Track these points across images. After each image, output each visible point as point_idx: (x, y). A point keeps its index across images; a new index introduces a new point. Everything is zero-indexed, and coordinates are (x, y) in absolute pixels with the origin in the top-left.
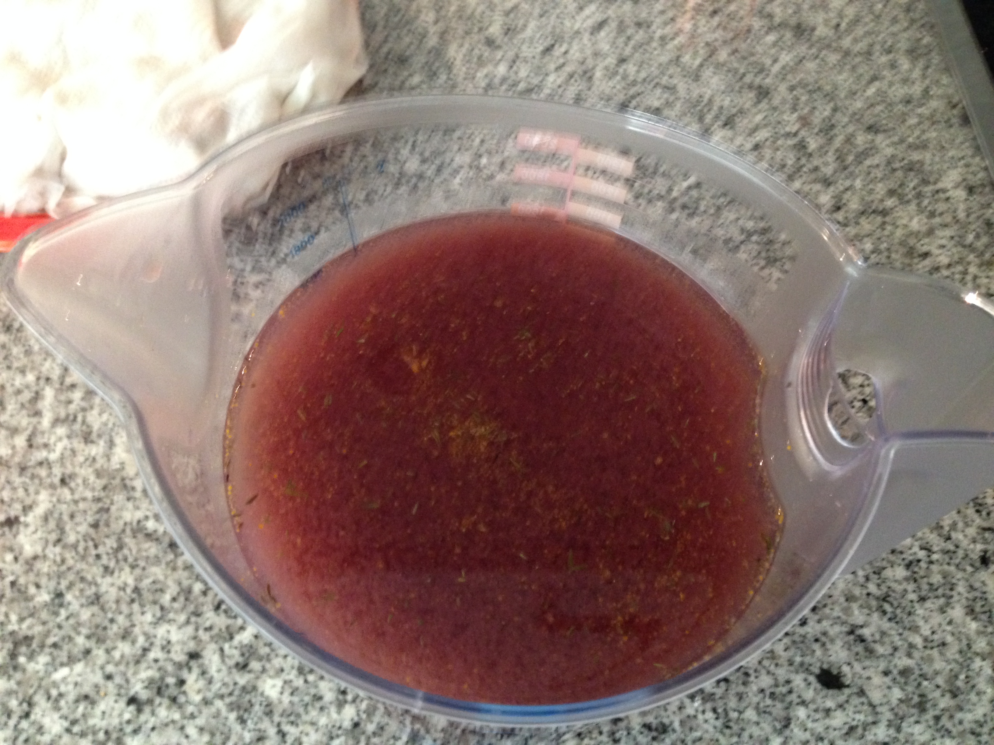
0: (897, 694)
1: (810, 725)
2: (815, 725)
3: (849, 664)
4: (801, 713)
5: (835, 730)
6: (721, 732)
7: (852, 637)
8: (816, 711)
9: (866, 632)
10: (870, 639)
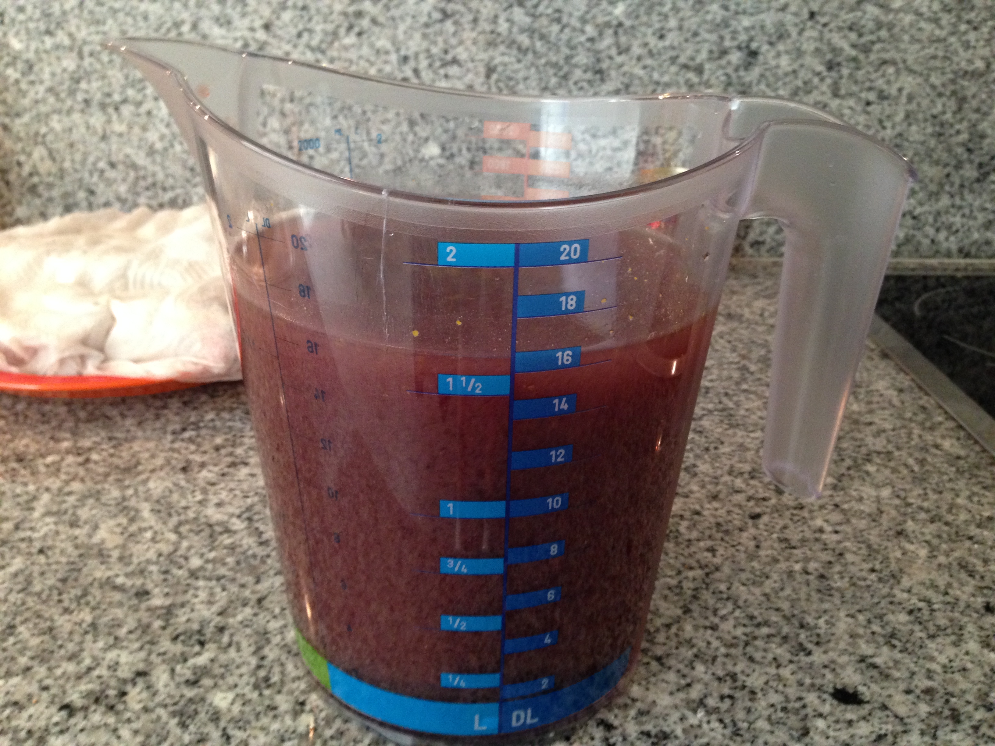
0: (924, 708)
1: (831, 733)
2: (838, 734)
3: (865, 685)
4: (821, 724)
5: (861, 737)
6: (731, 739)
7: (863, 665)
8: (837, 722)
9: (878, 661)
10: (883, 666)
